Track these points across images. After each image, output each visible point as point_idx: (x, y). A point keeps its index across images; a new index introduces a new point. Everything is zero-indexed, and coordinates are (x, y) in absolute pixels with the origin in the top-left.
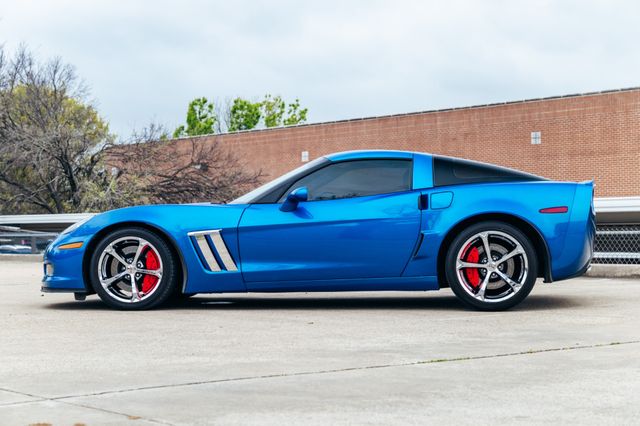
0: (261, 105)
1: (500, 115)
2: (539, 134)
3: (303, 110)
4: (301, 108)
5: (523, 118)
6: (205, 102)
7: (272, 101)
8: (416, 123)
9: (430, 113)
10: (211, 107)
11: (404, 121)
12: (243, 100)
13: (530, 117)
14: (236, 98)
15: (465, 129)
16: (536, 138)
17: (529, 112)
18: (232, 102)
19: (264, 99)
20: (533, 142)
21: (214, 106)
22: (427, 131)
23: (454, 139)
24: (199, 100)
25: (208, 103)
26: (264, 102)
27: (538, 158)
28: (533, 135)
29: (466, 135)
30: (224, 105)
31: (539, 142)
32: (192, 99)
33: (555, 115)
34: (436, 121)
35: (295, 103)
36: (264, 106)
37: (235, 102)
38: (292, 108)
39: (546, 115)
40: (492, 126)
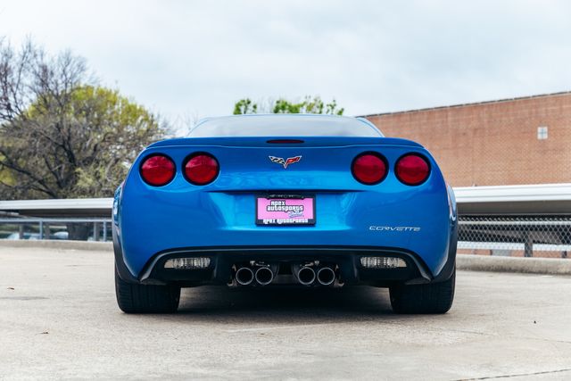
0: (302, 106)
1: (508, 110)
2: (546, 129)
3: (340, 109)
4: (338, 108)
5: (531, 113)
6: (249, 102)
7: (312, 102)
8: (428, 119)
9: (442, 109)
10: (255, 107)
11: (417, 117)
12: (285, 100)
13: (537, 112)
14: (278, 99)
15: (475, 124)
16: (542, 133)
17: (536, 107)
18: (275, 102)
19: (305, 100)
20: (540, 137)
21: (258, 107)
22: (438, 125)
23: (464, 134)
24: (244, 101)
25: (252, 104)
26: (305, 103)
27: (544, 152)
28: (540, 129)
29: (475, 130)
30: (268, 105)
31: (545, 136)
32: (238, 100)
33: (561, 110)
34: (447, 117)
35: (333, 104)
36: (305, 107)
37: (278, 102)
38: (330, 108)
39: (553, 111)
40: (501, 121)
